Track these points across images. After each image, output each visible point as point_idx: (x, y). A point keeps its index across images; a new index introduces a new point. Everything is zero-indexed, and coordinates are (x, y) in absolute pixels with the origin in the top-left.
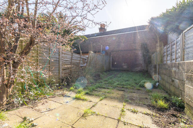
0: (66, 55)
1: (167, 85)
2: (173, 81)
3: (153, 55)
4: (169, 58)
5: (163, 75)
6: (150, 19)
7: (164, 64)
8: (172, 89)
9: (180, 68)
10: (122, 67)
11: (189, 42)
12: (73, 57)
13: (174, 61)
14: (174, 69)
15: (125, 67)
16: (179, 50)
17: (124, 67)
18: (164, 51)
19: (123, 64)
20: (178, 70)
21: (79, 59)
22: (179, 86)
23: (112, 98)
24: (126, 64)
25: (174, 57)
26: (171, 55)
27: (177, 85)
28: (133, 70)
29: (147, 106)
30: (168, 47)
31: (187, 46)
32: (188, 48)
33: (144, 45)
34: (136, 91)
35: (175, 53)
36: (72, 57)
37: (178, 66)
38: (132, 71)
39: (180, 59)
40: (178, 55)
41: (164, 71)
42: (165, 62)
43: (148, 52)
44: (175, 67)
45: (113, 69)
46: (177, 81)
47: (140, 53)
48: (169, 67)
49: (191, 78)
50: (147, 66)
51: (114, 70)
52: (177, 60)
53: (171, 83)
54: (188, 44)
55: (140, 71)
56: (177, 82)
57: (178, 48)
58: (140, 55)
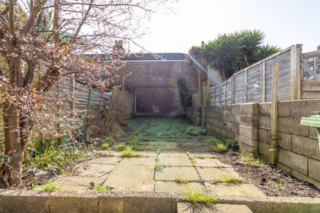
0: (81, 92)
1: (218, 130)
2: (225, 124)
3: (195, 95)
4: (217, 100)
5: (212, 119)
6: (190, 48)
7: (213, 107)
8: (224, 132)
9: (233, 110)
10: (152, 111)
11: (239, 85)
12: (91, 95)
13: (224, 103)
14: (225, 112)
15: (157, 111)
16: (230, 92)
17: (155, 111)
18: (212, 91)
19: (154, 107)
20: (230, 112)
21: (99, 99)
22: (231, 128)
23: (169, 150)
24: (158, 107)
25: (223, 99)
26: (220, 96)
27: (229, 128)
28: (167, 115)
29: (209, 152)
30: (217, 88)
31: (238, 89)
32: (239, 91)
33: (181, 80)
34: (187, 140)
35: (225, 94)
36: (89, 96)
37: (230, 109)
38: (166, 117)
39: (230, 101)
40: (228, 98)
41: (213, 115)
42: (213, 105)
43: (187, 90)
44: (227, 109)
45: (139, 114)
46: (229, 123)
47: (176, 91)
48: (219, 109)
49: (245, 119)
50: (185, 109)
51: (141, 116)
52: (227, 102)
53: (222, 126)
54: (238, 87)
55: (177, 117)
56: (229, 125)
57: (228, 90)
58: (177, 94)
